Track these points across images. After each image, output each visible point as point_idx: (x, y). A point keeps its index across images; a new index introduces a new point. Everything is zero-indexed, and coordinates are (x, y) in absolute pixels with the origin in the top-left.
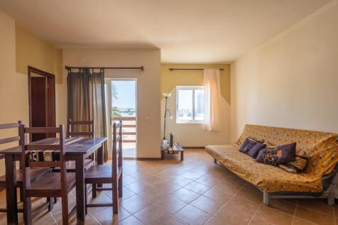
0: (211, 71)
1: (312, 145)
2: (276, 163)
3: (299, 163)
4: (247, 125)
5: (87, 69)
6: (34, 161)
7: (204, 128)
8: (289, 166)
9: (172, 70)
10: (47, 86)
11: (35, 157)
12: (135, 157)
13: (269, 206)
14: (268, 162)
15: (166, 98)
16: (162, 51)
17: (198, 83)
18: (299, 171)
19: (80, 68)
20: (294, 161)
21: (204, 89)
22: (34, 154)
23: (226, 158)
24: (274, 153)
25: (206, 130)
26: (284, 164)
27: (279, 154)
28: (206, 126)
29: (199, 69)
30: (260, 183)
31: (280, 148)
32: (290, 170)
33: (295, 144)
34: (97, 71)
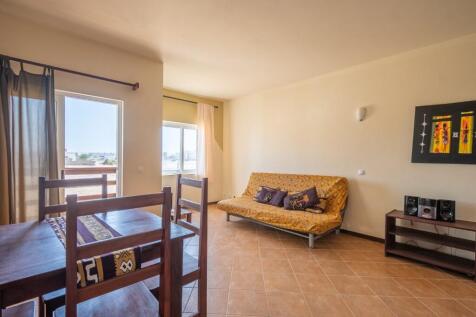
0: (205, 107)
1: (326, 188)
2: (304, 208)
3: (322, 205)
4: (254, 174)
6: (93, 282)
8: (316, 208)
11: (94, 271)
13: (315, 248)
14: (297, 208)
17: (189, 120)
18: (324, 211)
20: (319, 202)
21: (197, 129)
22: (88, 268)
23: (259, 211)
24: (300, 198)
26: (310, 207)
27: (306, 199)
29: (191, 101)
30: (313, 228)
31: (304, 193)
32: (317, 211)
33: (314, 189)
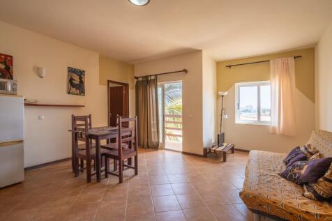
0: (280, 61)
3: (322, 187)
5: (147, 77)
7: (271, 131)
9: (230, 66)
10: (124, 92)
12: (181, 150)
15: (223, 96)
16: (203, 52)
19: (143, 77)
20: (316, 182)
21: (271, 84)
24: (301, 167)
25: (275, 133)
28: (274, 128)
34: (153, 78)
